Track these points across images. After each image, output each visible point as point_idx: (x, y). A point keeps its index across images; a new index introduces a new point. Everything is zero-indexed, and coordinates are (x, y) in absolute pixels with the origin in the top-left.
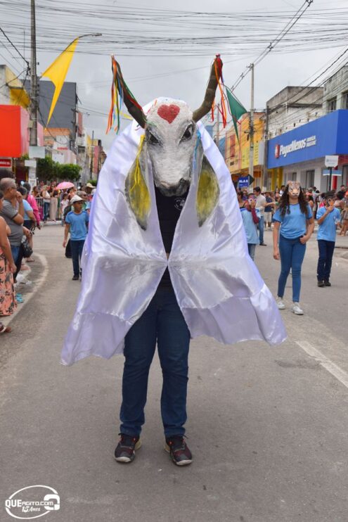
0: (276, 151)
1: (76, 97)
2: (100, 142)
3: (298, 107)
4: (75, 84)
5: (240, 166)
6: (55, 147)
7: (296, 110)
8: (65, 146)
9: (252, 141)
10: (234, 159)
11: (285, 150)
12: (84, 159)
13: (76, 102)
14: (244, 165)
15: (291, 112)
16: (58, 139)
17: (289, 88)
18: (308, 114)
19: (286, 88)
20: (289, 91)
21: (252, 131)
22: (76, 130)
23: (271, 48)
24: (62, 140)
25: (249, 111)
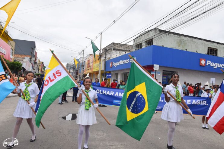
0: (111, 65)
1: (35, 46)
2: (43, 62)
3: (116, 50)
4: (35, 42)
5: (92, 70)
7: (115, 51)
9: (100, 61)
10: (90, 68)
11: (115, 64)
12: (36, 67)
13: (35, 47)
14: (94, 70)
15: (114, 52)
16: (25, 58)
17: (113, 43)
18: (120, 53)
19: (112, 43)
20: (113, 44)
21: (100, 56)
22: (35, 56)
23: (114, 22)
24: (27, 59)
25: (99, 49)
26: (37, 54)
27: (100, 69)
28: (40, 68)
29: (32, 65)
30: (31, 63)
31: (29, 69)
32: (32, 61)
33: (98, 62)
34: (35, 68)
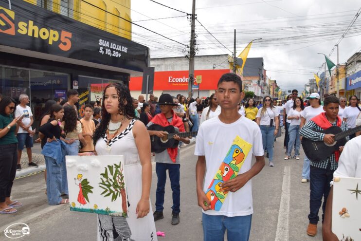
0: (350, 82)
2: (275, 81)
4: (261, 59)
6: (252, 84)
8: (256, 84)
9: (338, 78)
10: (333, 87)
11: (353, 82)
12: (266, 88)
13: (263, 64)
14: (336, 90)
16: (253, 82)
17: (357, 54)
21: (338, 74)
22: (263, 77)
24: (255, 81)
25: (336, 65)
26: (266, 72)
27: (338, 88)
28: (271, 90)
29: (261, 88)
30: (260, 86)
31: (258, 94)
32: (261, 84)
33: (335, 81)
34: (265, 91)
